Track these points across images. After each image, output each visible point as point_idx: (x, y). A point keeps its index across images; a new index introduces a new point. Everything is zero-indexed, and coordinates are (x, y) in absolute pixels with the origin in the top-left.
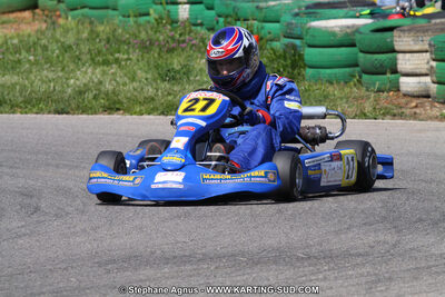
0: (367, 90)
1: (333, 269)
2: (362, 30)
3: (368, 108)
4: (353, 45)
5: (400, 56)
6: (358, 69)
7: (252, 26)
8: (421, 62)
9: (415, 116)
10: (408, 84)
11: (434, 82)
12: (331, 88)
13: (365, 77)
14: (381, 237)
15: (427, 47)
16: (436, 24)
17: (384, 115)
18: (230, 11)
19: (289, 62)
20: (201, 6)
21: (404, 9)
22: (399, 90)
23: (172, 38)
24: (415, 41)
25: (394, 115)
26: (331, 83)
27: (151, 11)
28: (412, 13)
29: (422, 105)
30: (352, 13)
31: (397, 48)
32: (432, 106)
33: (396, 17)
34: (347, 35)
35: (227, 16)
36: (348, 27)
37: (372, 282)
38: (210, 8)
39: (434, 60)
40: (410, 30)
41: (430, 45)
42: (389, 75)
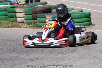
0: (10, 21)
1: (2, 63)
2: (8, 7)
3: (10, 25)
4: (6, 11)
5: (17, 13)
6: (7, 16)
8: (22, 15)
9: (21, 27)
10: (19, 20)
11: (25, 19)
12: (1, 21)
13: (9, 18)
14: (13, 55)
15: (23, 11)
16: (25, 6)
17: (14, 27)
21: (18, 2)
22: (17, 21)
24: (21, 10)
25: (16, 27)
26: (1, 20)
28: (19, 3)
29: (22, 25)
30: (6, 3)
31: (16, 12)
32: (25, 25)
33: (16, 4)
34: (5, 8)
36: (5, 7)
37: (11, 65)
39: (25, 14)
40: (19, 8)
41: (24, 11)
42: (14, 18)
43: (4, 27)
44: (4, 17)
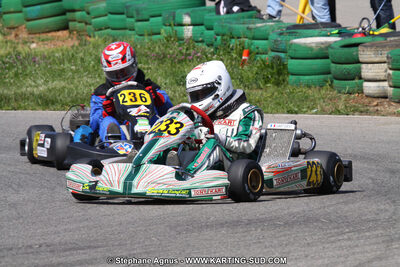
2: (333, 46)
3: (341, 107)
4: (327, 58)
5: (363, 66)
6: (329, 76)
7: (244, 42)
8: (380, 70)
9: (377, 112)
10: (370, 88)
11: (391, 86)
12: (310, 91)
13: (335, 82)
15: (385, 59)
16: (390, 41)
17: (354, 112)
18: (225, 31)
19: (275, 70)
20: (203, 27)
21: (364, 29)
22: (362, 92)
23: (180, 52)
24: (376, 55)
25: (362, 112)
26: (310, 87)
27: (162, 31)
28: (371, 32)
29: (382, 104)
30: (323, 33)
31: (361, 60)
32: (390, 105)
33: (359, 36)
34: (321, 49)
35: (223, 35)
36: (322, 44)
38: (210, 28)
39: (391, 69)
40: (372, 46)
41: (388, 57)
42: (357, 80)
43: (323, 112)
44: (317, 77)
